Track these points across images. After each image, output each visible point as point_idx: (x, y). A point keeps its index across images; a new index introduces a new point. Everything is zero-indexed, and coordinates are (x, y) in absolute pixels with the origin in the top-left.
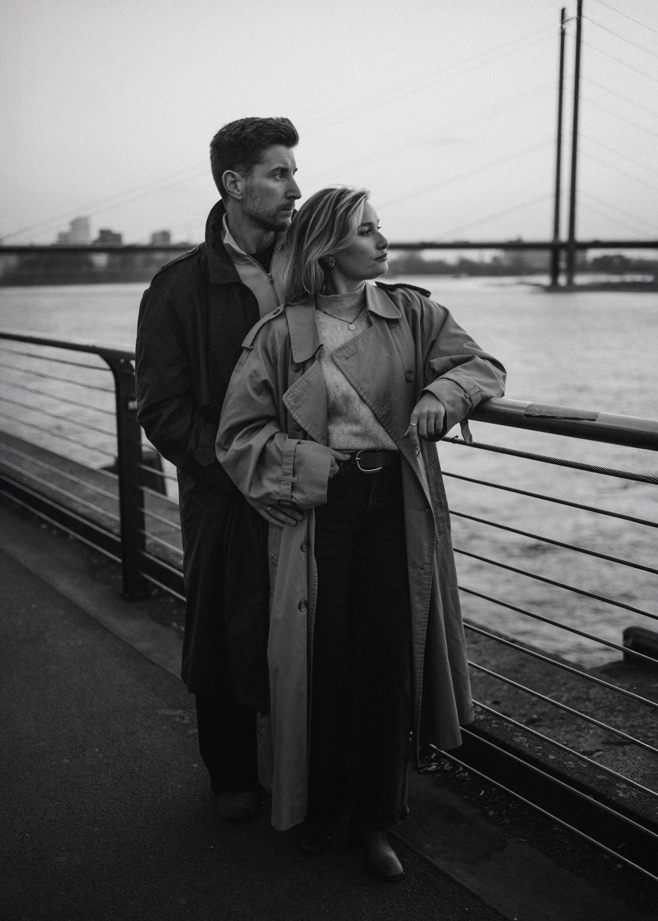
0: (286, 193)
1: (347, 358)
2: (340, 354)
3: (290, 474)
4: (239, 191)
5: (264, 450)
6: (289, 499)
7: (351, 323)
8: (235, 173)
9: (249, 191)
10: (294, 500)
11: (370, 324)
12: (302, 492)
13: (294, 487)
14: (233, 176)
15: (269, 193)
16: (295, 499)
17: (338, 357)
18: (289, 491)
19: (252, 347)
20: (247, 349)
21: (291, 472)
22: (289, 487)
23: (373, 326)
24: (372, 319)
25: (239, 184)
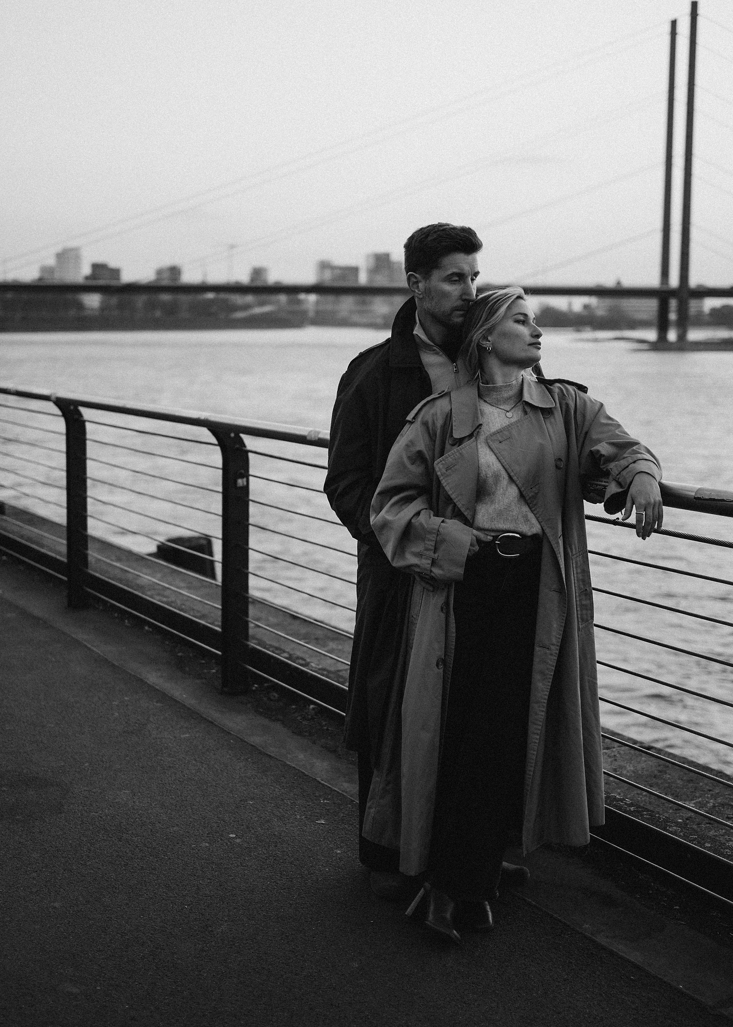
0: (461, 296)
1: (500, 442)
2: (494, 438)
3: (431, 550)
4: (419, 291)
5: (409, 524)
6: (428, 573)
7: (508, 411)
8: (417, 275)
9: (428, 292)
10: (432, 574)
11: (526, 413)
12: (440, 567)
13: (434, 563)
14: (416, 277)
15: (445, 295)
16: (434, 573)
17: (492, 441)
18: (429, 566)
19: (414, 420)
20: (409, 422)
21: (433, 548)
22: (430, 562)
23: (528, 415)
24: (528, 409)
25: (420, 285)
